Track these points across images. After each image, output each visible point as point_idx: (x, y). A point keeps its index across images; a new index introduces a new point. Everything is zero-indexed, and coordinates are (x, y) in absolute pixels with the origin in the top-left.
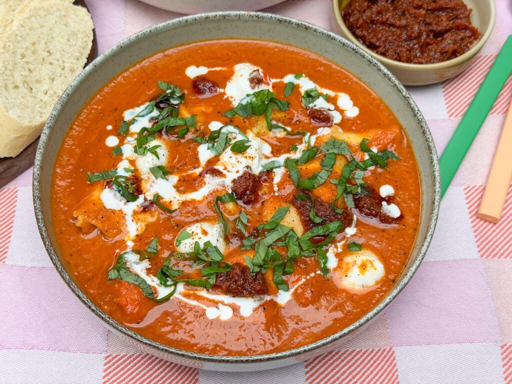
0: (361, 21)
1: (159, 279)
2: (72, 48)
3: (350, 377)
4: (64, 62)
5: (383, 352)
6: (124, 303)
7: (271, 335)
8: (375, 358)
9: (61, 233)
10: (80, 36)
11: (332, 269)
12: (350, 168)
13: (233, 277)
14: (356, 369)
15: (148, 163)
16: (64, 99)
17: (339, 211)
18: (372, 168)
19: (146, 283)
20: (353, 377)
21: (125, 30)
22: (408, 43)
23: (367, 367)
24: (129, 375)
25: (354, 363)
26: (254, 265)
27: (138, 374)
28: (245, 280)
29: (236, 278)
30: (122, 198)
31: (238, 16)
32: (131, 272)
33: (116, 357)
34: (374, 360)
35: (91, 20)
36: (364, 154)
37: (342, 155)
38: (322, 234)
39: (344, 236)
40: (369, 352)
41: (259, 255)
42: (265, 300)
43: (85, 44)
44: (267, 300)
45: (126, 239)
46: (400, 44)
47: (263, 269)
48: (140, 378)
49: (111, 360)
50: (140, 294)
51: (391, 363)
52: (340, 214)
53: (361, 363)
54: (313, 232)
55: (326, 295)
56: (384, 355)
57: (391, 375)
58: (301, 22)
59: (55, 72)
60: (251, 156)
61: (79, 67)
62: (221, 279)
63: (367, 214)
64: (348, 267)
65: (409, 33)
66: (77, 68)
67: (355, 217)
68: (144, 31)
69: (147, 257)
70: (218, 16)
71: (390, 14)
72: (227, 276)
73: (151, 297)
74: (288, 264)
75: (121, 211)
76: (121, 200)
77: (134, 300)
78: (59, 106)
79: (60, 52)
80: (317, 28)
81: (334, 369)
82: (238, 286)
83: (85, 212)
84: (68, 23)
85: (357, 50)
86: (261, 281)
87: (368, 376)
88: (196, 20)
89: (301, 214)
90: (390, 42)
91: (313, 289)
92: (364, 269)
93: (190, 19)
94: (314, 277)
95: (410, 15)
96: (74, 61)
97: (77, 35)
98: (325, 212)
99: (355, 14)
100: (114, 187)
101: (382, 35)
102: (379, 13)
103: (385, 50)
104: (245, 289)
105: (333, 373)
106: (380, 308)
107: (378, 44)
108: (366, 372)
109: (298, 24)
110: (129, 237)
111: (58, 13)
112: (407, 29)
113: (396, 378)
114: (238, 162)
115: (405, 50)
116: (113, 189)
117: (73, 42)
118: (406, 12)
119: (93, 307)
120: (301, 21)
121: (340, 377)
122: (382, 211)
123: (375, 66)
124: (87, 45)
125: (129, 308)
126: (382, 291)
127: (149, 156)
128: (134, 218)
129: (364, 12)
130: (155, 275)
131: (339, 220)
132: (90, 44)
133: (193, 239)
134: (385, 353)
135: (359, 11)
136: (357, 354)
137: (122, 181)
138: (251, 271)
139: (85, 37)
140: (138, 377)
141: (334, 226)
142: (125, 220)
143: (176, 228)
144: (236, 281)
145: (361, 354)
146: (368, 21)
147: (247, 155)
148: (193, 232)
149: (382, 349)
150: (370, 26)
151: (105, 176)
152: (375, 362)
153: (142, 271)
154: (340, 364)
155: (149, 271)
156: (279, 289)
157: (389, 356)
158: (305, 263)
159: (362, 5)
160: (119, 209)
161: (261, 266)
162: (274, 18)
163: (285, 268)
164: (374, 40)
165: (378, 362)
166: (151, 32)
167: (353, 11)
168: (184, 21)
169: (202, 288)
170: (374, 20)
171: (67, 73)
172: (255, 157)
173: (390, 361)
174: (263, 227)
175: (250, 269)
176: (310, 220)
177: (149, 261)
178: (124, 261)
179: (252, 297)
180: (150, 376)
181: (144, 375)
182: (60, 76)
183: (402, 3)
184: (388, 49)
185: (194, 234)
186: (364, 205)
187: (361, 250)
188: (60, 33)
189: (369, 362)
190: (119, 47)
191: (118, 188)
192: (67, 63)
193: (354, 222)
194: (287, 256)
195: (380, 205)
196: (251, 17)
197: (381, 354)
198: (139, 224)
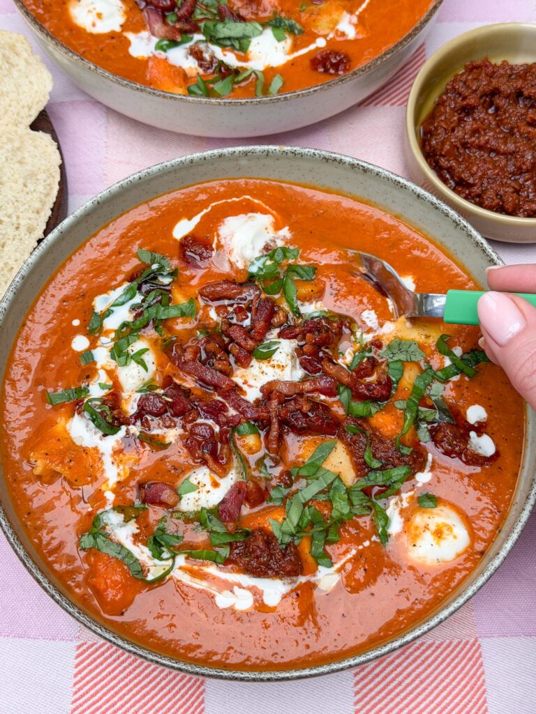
0: (447, 147)
1: (150, 550)
2: (30, 196)
3: (417, 682)
4: (18, 217)
5: (464, 646)
6: (102, 586)
7: (307, 633)
8: (454, 654)
9: (15, 480)
10: (42, 176)
11: (394, 535)
12: (424, 380)
13: (254, 551)
14: (426, 669)
15: (133, 378)
16: (18, 284)
17: (406, 451)
18: (455, 378)
19: (132, 556)
20: (422, 682)
21: (106, 158)
22: (518, 177)
23: (442, 667)
24: (110, 673)
25: (423, 662)
26: (283, 533)
27: (121, 672)
28: (271, 555)
29: (258, 552)
30: (97, 430)
31: (265, 153)
32: (111, 540)
33: (92, 646)
34: (451, 657)
35: (57, 151)
36: (443, 358)
37: (412, 362)
38: (380, 484)
39: (413, 485)
40: (444, 645)
41: (290, 520)
42: (298, 583)
43: (48, 187)
44: (301, 583)
45: (103, 488)
46: (505, 180)
47: (295, 538)
48: (125, 677)
49: (85, 651)
50: (124, 572)
51: (476, 662)
52: (407, 456)
53: (433, 662)
54: (369, 480)
55: (385, 574)
56: (466, 650)
57: (475, 679)
58: (356, 162)
59: (6, 234)
60: (281, 364)
61: (40, 223)
62: (237, 551)
63: (447, 453)
64: (418, 532)
65: (518, 164)
66: (38, 225)
67: (430, 457)
68: (131, 178)
69: (133, 515)
70: (237, 152)
71: (491, 134)
72: (245, 548)
73: (139, 577)
74: (332, 530)
75: (96, 449)
76: (95, 433)
77: (115, 583)
78: (10, 295)
79: (13, 204)
80: (381, 170)
81: (394, 669)
82: (261, 564)
83: (47, 454)
84: (24, 158)
85: (438, 205)
86: (293, 558)
87: (443, 681)
88: (205, 159)
89: (352, 453)
90: (490, 178)
91: (367, 567)
92: (439, 537)
93: (196, 158)
94: (369, 547)
95: (521, 135)
96: (33, 216)
97: (36, 175)
98: (386, 452)
99: (439, 134)
100: (86, 414)
101: (479, 167)
102: (475, 132)
103: (482, 191)
104: (271, 569)
105: (393, 675)
106: (459, 605)
107: (471, 181)
108: (440, 674)
109: (353, 165)
110: (107, 485)
111: (9, 146)
112: (516, 158)
113: (482, 685)
114: (263, 373)
115: (511, 190)
116: (85, 417)
117: (31, 187)
118: (516, 130)
119: (58, 597)
120: (357, 159)
121: (403, 681)
122: (468, 446)
123: (463, 230)
124: (51, 189)
125: (110, 594)
126: (465, 569)
127: (133, 367)
128: (115, 460)
129: (453, 130)
130: (145, 544)
131: (406, 464)
132: (56, 188)
133: (199, 492)
134: (468, 646)
135: (446, 129)
136: (428, 648)
137: (96, 405)
138: (279, 542)
139: (49, 177)
140: (122, 676)
141: (398, 473)
142: (102, 463)
143: (173, 471)
144: (258, 557)
145: (433, 648)
146: (458, 144)
147: (275, 363)
148: (199, 483)
149: (464, 641)
150: (462, 151)
151: (71, 395)
152: (453, 660)
153: (127, 538)
154: (403, 662)
155: (136, 538)
156: (318, 564)
157: (472, 651)
158: (357, 526)
159: (450, 119)
160: (94, 446)
161: (292, 535)
162: (317, 156)
163: (327, 536)
164: (465, 175)
165: (456, 661)
166: (140, 178)
167: (436, 129)
168: (188, 161)
169: (210, 562)
170: (467, 143)
171: (22, 235)
172: (286, 366)
173: (474, 659)
174: (298, 473)
175: (277, 540)
176: (365, 463)
177: (137, 522)
178: (103, 525)
179: (281, 579)
180: (139, 675)
181: (130, 673)
182: (14, 239)
183: (510, 114)
184: (487, 189)
185: (201, 484)
186: (443, 438)
187: (436, 507)
188: (12, 176)
189: (444, 660)
190: (96, 202)
191: (91, 416)
192: (24, 219)
193: (429, 464)
194: (331, 517)
195: (466, 438)
196: (284, 154)
197: (462, 649)
198: (121, 467)
